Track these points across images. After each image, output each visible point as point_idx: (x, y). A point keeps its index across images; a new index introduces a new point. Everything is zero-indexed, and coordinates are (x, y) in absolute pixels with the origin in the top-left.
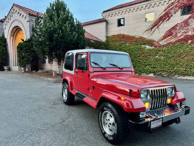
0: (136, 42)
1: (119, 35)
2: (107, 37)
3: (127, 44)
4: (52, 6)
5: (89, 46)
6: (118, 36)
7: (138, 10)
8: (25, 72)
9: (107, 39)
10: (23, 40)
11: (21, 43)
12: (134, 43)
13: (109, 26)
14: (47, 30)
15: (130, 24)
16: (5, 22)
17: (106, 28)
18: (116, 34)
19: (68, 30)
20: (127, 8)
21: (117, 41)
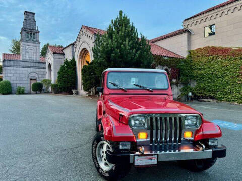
0: (233, 56)
1: (206, 47)
2: (190, 52)
3: (220, 60)
4: (114, 22)
5: (161, 65)
6: (205, 49)
7: (236, 10)
8: (90, 96)
9: (189, 54)
10: (87, 62)
11: (85, 66)
12: (230, 57)
13: (193, 37)
14: (104, 50)
15: (224, 32)
16: (75, 46)
17: (188, 41)
18: (202, 47)
19: (127, 47)
20: (219, 10)
21: (203, 56)
